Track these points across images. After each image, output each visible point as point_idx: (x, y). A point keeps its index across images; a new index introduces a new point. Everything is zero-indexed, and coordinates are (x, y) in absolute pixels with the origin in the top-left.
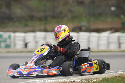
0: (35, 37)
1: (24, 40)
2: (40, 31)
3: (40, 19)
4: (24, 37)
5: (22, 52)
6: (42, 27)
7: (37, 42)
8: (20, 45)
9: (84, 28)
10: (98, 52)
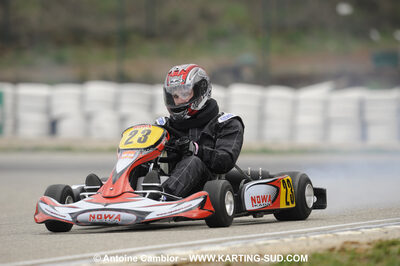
0: (82, 100)
1: (48, 110)
2: (105, 78)
3: (105, 41)
4: (48, 99)
5: (37, 149)
6: (112, 67)
7: (88, 118)
8: (32, 126)
9: (247, 73)
10: (292, 151)
